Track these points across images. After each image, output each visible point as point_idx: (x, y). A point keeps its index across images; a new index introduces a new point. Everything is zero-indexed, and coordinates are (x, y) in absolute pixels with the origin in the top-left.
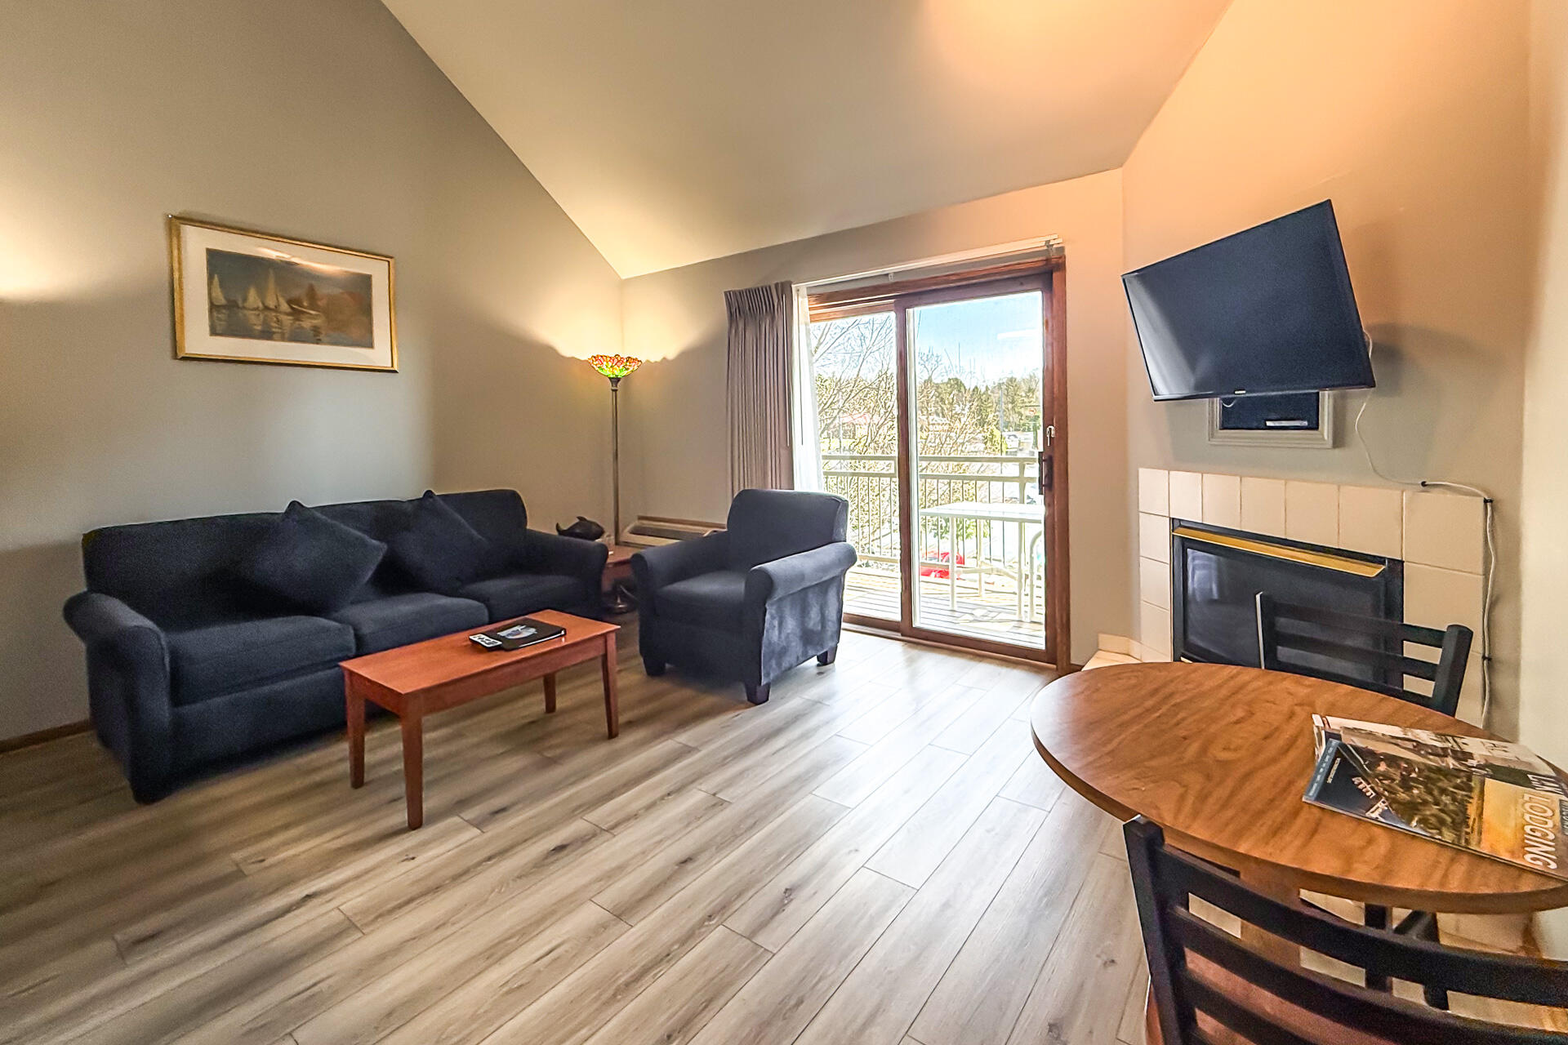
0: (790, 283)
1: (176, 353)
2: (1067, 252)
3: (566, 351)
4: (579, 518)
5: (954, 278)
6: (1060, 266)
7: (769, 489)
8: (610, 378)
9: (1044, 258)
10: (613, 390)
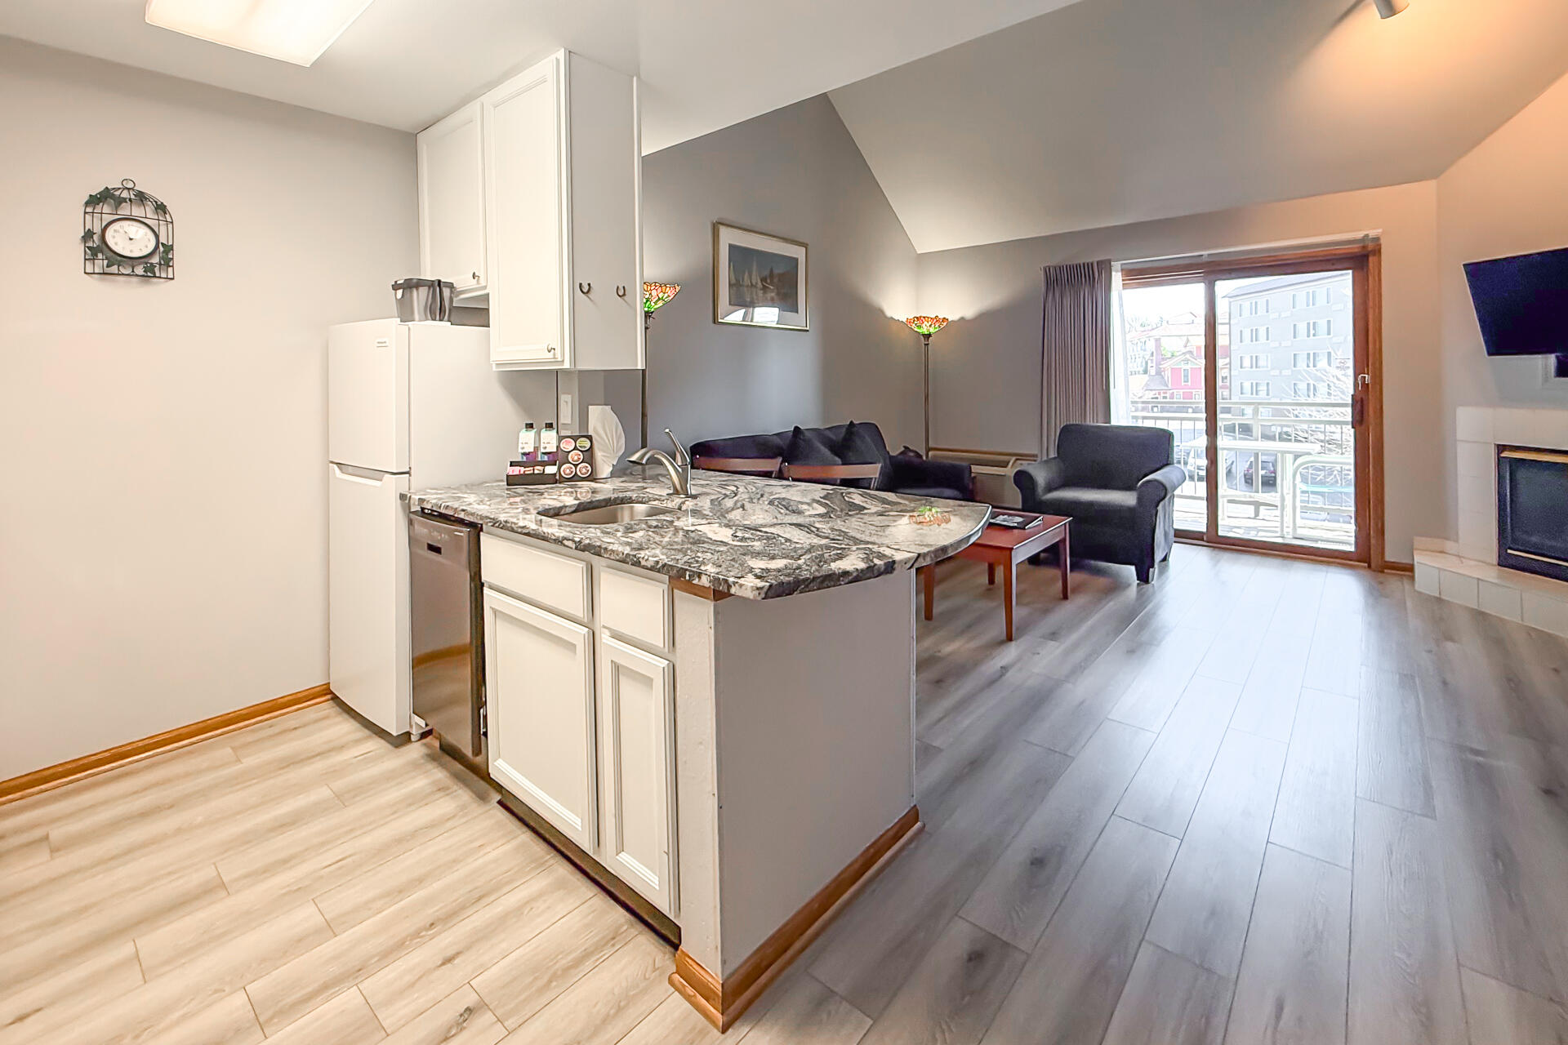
0: (1109, 261)
1: (715, 321)
2: (1382, 241)
3: (889, 313)
4: (905, 447)
5: (1268, 259)
6: (1377, 251)
7: (1088, 423)
8: (923, 335)
9: (1361, 245)
10: (925, 344)
